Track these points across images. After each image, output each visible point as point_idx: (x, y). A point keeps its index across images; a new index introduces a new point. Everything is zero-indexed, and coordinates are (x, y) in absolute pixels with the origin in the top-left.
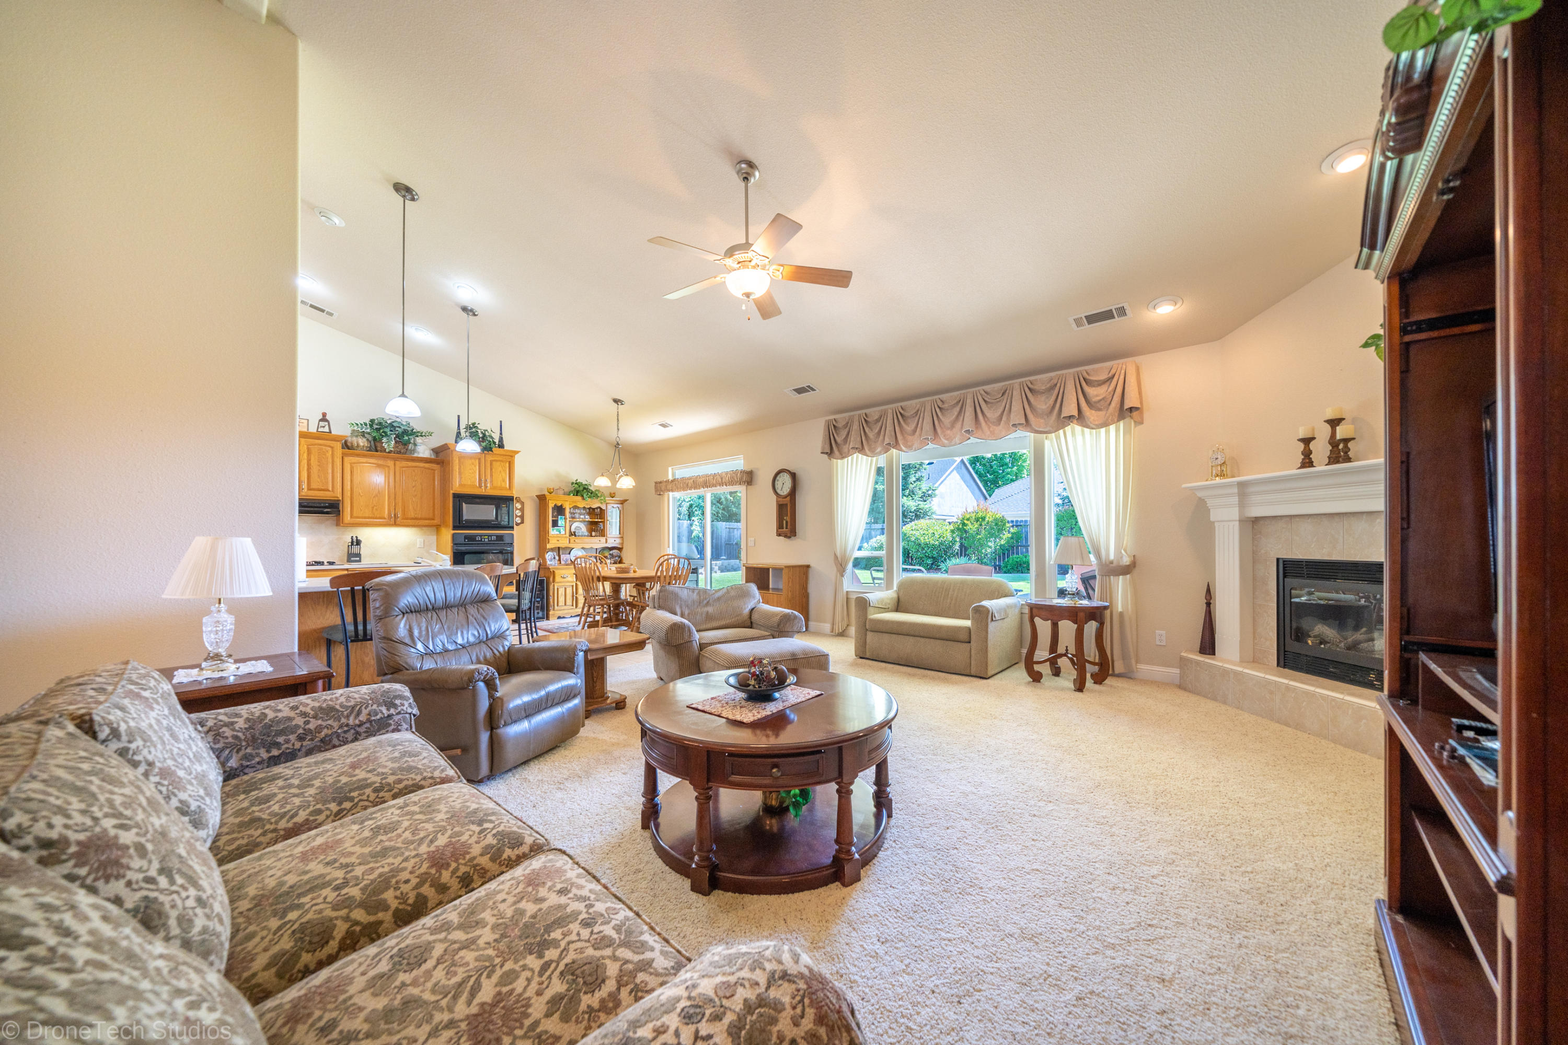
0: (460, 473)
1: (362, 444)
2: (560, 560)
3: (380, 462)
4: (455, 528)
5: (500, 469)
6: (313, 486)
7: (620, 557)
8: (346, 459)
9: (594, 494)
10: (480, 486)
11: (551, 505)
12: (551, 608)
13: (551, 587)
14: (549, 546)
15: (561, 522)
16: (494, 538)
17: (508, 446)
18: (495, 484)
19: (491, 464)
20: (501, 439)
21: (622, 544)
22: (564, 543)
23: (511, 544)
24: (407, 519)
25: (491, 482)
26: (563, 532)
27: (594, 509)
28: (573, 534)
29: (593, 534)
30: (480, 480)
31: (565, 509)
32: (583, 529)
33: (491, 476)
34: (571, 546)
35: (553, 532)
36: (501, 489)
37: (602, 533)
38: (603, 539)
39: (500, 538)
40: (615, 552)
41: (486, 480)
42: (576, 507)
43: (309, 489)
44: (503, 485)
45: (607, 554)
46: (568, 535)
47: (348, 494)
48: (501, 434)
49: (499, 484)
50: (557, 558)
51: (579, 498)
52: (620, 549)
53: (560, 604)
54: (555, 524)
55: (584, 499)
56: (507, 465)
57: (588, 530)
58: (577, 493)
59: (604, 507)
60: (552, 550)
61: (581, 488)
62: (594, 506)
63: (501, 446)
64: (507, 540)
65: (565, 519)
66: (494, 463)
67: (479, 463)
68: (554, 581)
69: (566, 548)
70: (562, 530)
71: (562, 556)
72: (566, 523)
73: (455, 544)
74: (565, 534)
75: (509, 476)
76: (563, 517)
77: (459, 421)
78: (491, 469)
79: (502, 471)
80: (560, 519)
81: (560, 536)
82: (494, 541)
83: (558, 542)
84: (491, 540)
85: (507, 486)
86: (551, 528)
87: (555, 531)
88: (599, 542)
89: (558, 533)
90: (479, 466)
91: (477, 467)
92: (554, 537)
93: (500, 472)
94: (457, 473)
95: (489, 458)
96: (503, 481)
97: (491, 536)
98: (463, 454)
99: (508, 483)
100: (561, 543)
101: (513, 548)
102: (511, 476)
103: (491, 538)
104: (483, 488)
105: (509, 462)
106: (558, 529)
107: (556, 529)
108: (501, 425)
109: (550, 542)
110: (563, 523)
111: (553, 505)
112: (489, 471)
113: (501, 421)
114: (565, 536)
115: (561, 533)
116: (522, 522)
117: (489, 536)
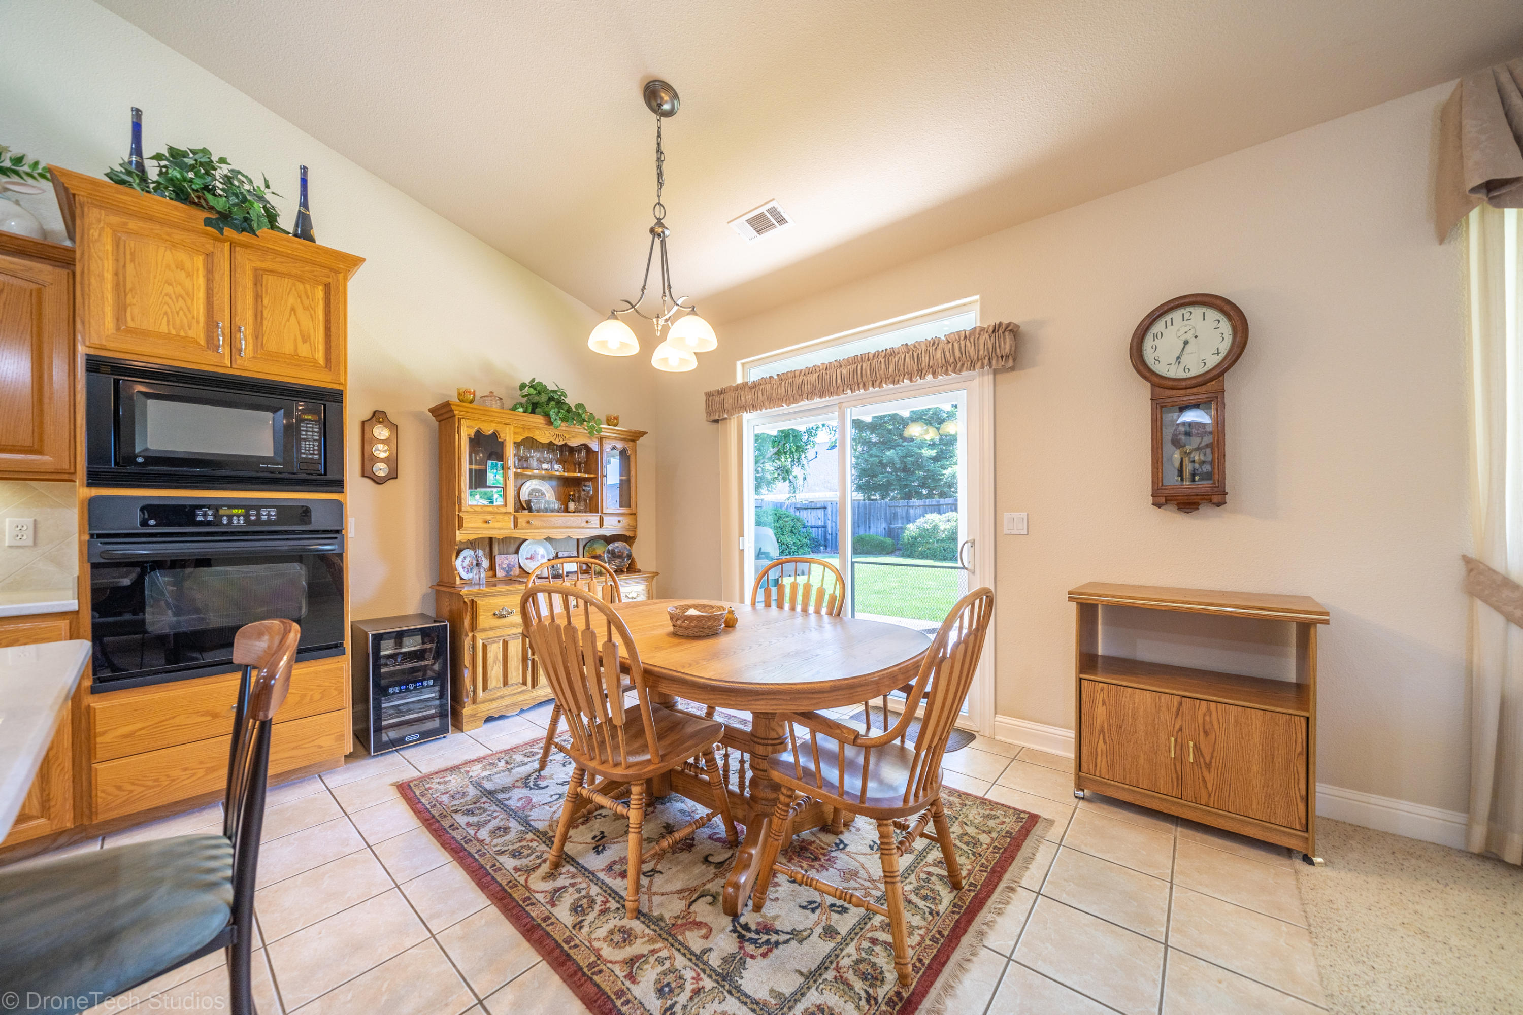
0: (120, 288)
2: (492, 567)
4: (95, 478)
5: (291, 300)
7: (629, 556)
9: (574, 415)
10: (211, 344)
11: (465, 433)
12: (467, 701)
13: (467, 643)
14: (461, 536)
15: (494, 476)
16: (268, 514)
18: (271, 345)
19: (257, 282)
20: (302, 216)
21: (634, 529)
22: (501, 527)
23: (336, 533)
25: (258, 336)
26: (499, 502)
27: (572, 450)
28: (524, 506)
29: (572, 506)
30: (211, 324)
31: (502, 445)
32: (548, 493)
33: (258, 317)
34: (519, 534)
35: (472, 500)
36: (295, 359)
37: (592, 505)
38: (594, 518)
39: (295, 513)
40: (618, 545)
41: (234, 330)
42: (530, 443)
44: (304, 350)
45: (600, 549)
46: (511, 508)
48: (304, 203)
49: (288, 348)
50: (485, 563)
51: (538, 419)
52: (629, 540)
53: (492, 684)
54: (479, 480)
55: (550, 423)
56: (320, 293)
57: (558, 499)
58: (534, 408)
59: (595, 446)
60: (472, 544)
61: (544, 398)
62: (574, 443)
64: (319, 521)
65: (505, 468)
66: (269, 280)
67: (208, 271)
68: (473, 627)
69: (506, 541)
70: (496, 496)
71: (499, 559)
72: (505, 478)
73: (99, 536)
74: (505, 505)
75: (328, 329)
76: (499, 463)
77: (137, 128)
78: (258, 298)
79: (300, 310)
80: (492, 469)
81: (490, 509)
82: (269, 522)
83: (486, 525)
84: (259, 522)
85: (320, 357)
86: (468, 491)
87: (478, 497)
88: (585, 524)
89: (486, 503)
90: (209, 281)
91: (201, 281)
92: (475, 512)
93: (293, 309)
94: (109, 286)
95: (248, 262)
96: (304, 341)
97: (258, 508)
98: (133, 225)
99: (321, 348)
100: (494, 528)
101: (342, 545)
102: (333, 330)
103: (258, 515)
104: (224, 350)
105: (327, 287)
106: (485, 493)
107: (481, 493)
108: (304, 182)
109: (465, 525)
110: (500, 478)
111: (472, 433)
112: (250, 299)
113: (304, 170)
114: (503, 510)
115: (495, 504)
116: (393, 475)
117: (248, 508)
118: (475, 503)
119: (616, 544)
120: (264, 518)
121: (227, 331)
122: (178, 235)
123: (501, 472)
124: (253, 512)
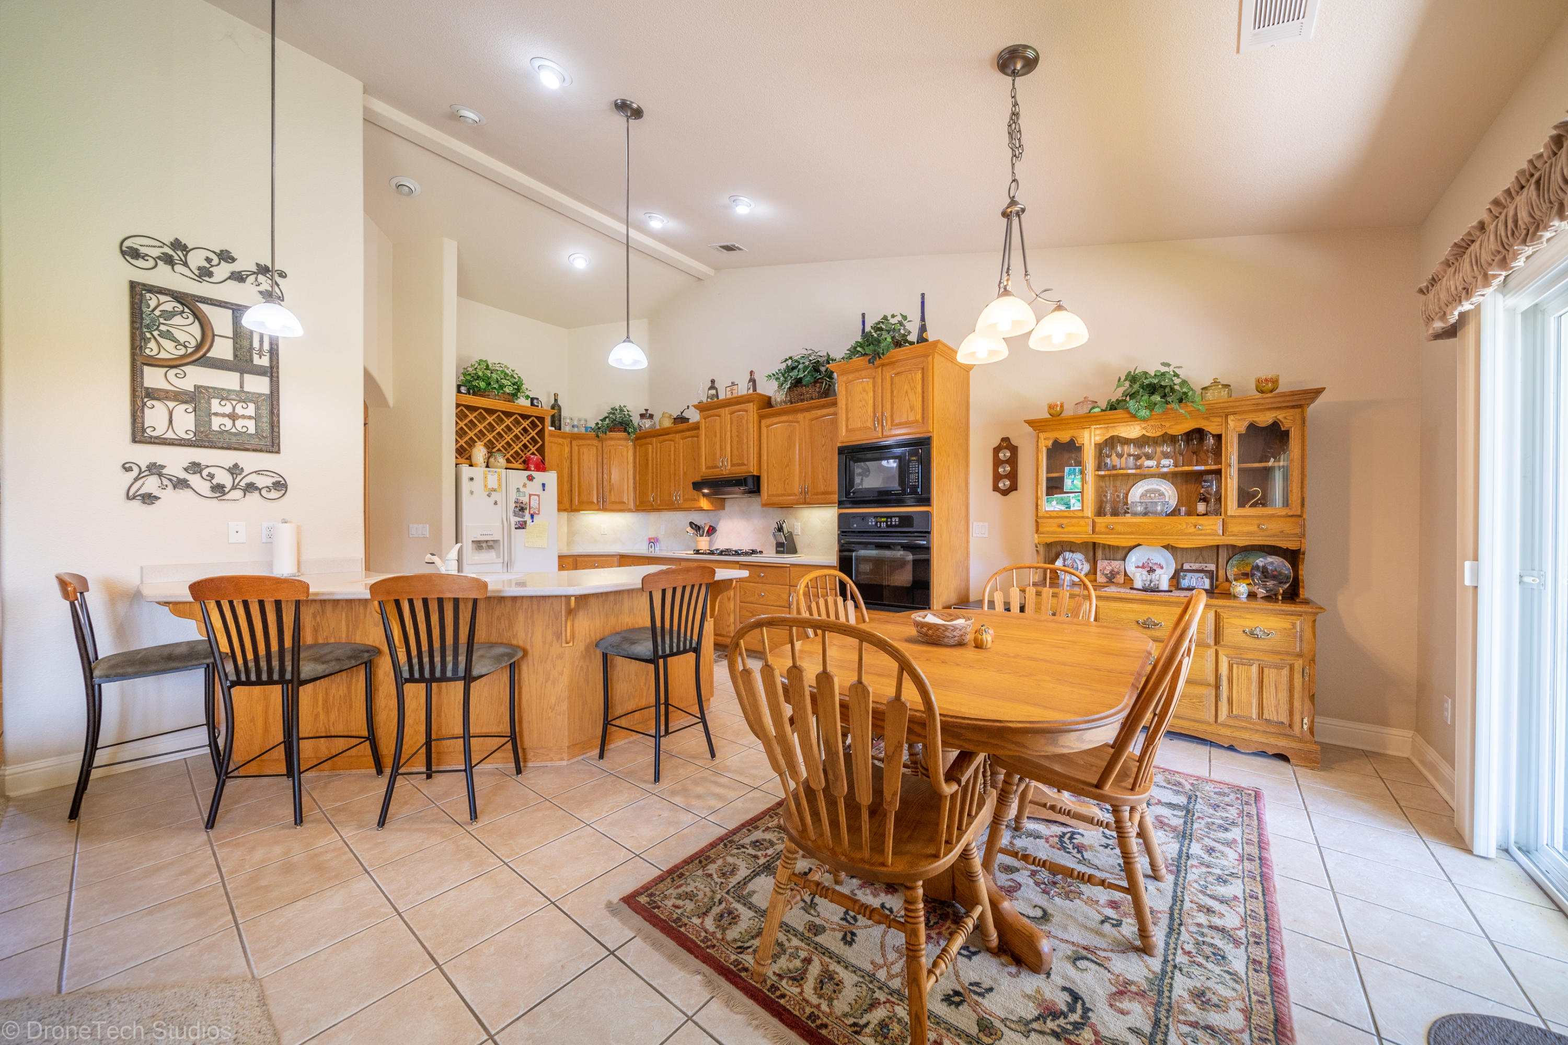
0: (847, 411)
1: (779, 400)
2: (1094, 572)
3: (790, 418)
4: (840, 503)
5: (906, 387)
6: (735, 462)
7: (1292, 576)
8: (763, 422)
9: (1179, 397)
10: (875, 428)
11: (1042, 445)
14: (1039, 539)
15: (1071, 481)
16: (895, 521)
17: (931, 336)
18: (898, 419)
19: (892, 384)
20: (923, 329)
21: (1298, 538)
22: (1078, 532)
23: (926, 533)
24: (817, 494)
25: (892, 415)
26: (1076, 506)
29: (1201, 507)
30: (875, 415)
31: (1080, 449)
32: (1168, 493)
33: (892, 403)
34: (1099, 539)
35: (1050, 506)
36: (908, 424)
38: (1210, 522)
39: (906, 520)
40: (1265, 560)
41: (882, 415)
43: (732, 465)
45: (1251, 564)
46: (1089, 512)
47: (764, 466)
48: (923, 319)
50: (1085, 567)
51: (1130, 414)
52: (1293, 553)
54: (1056, 486)
56: (919, 375)
57: (1182, 499)
58: (1127, 402)
59: (1214, 428)
62: (1183, 430)
63: (922, 339)
64: (918, 525)
65: (1083, 472)
66: (897, 379)
67: (874, 387)
70: (1073, 501)
71: (1101, 564)
72: (1083, 481)
73: (843, 532)
74: (1082, 510)
75: (923, 397)
76: (1077, 468)
77: (864, 322)
78: (892, 392)
79: (909, 391)
80: (1069, 474)
81: (1066, 514)
82: (895, 526)
83: (1060, 530)
84: (891, 526)
85: (919, 417)
86: (1045, 498)
87: (1054, 503)
88: (1192, 530)
89: (1063, 508)
90: (874, 391)
91: (871, 394)
92: (1051, 517)
93: (907, 392)
94: (844, 411)
95: (889, 373)
96: (912, 411)
97: (891, 517)
98: (851, 377)
99: (920, 411)
100: (1069, 533)
101: (928, 542)
102: (925, 397)
103: (891, 521)
104: (879, 429)
105: (923, 369)
106: (1062, 499)
107: (1057, 499)
108: (923, 303)
109: (1041, 529)
110: (1078, 483)
111: (1050, 443)
112: (889, 395)
113: (923, 295)
114: (1080, 514)
115: (1072, 509)
116: (1014, 487)
117: (887, 517)
118: (1052, 509)
119: (1270, 559)
120: (894, 523)
121: (880, 418)
122: (864, 373)
123: (1079, 477)
124: (889, 520)
